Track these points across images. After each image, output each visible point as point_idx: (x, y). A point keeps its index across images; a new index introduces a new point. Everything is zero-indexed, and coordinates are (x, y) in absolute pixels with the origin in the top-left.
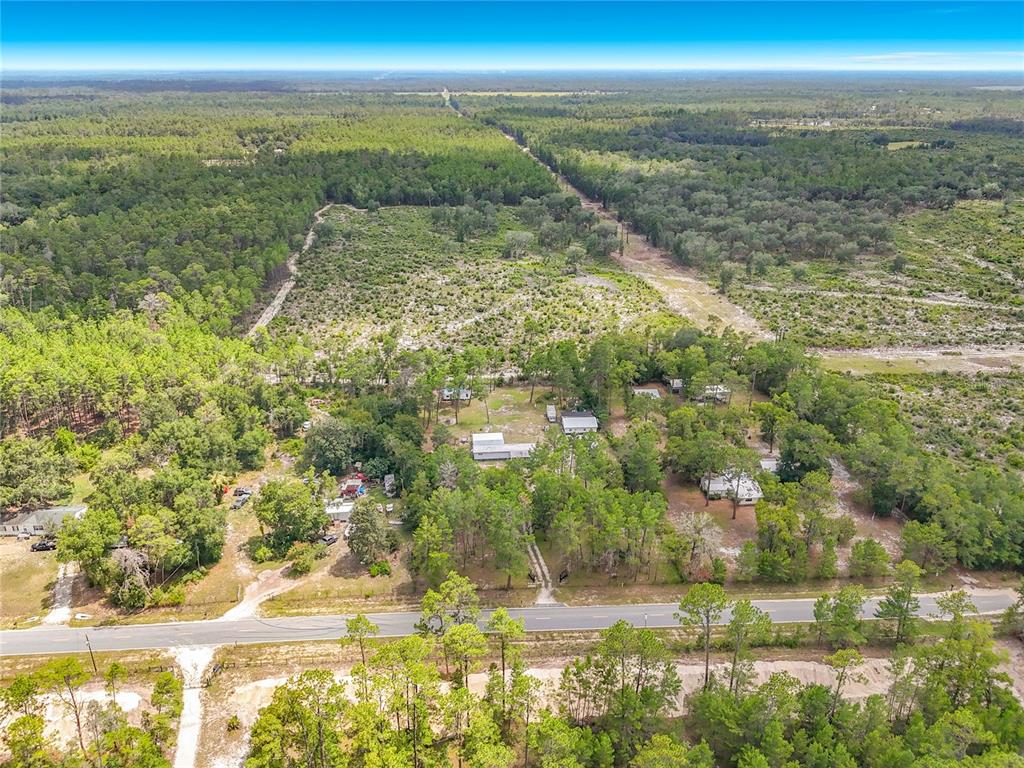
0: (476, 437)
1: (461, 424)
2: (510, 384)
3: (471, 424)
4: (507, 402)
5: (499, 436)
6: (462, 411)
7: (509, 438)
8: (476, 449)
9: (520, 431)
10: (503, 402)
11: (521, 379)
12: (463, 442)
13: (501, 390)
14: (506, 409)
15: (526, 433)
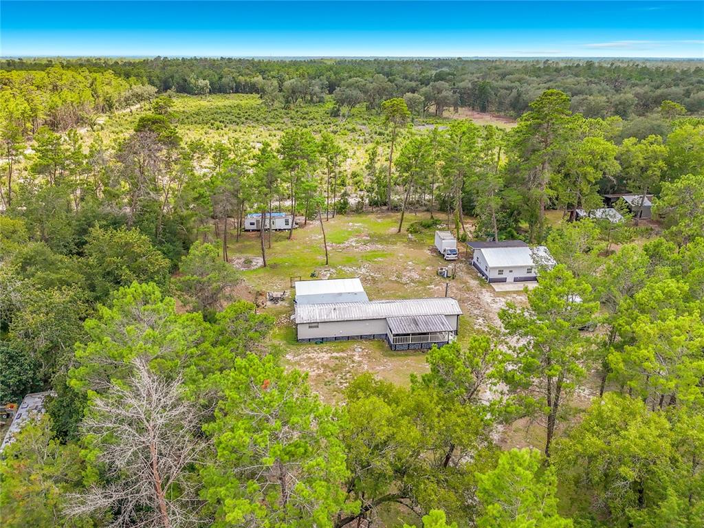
0: (304, 288)
1: (274, 266)
2: (359, 210)
3: (293, 266)
4: (358, 233)
5: (354, 285)
6: (278, 246)
7: (375, 291)
8: (303, 313)
9: (394, 278)
10: (350, 233)
11: (374, 204)
12: (274, 300)
13: (343, 218)
14: (357, 242)
15: (404, 280)
